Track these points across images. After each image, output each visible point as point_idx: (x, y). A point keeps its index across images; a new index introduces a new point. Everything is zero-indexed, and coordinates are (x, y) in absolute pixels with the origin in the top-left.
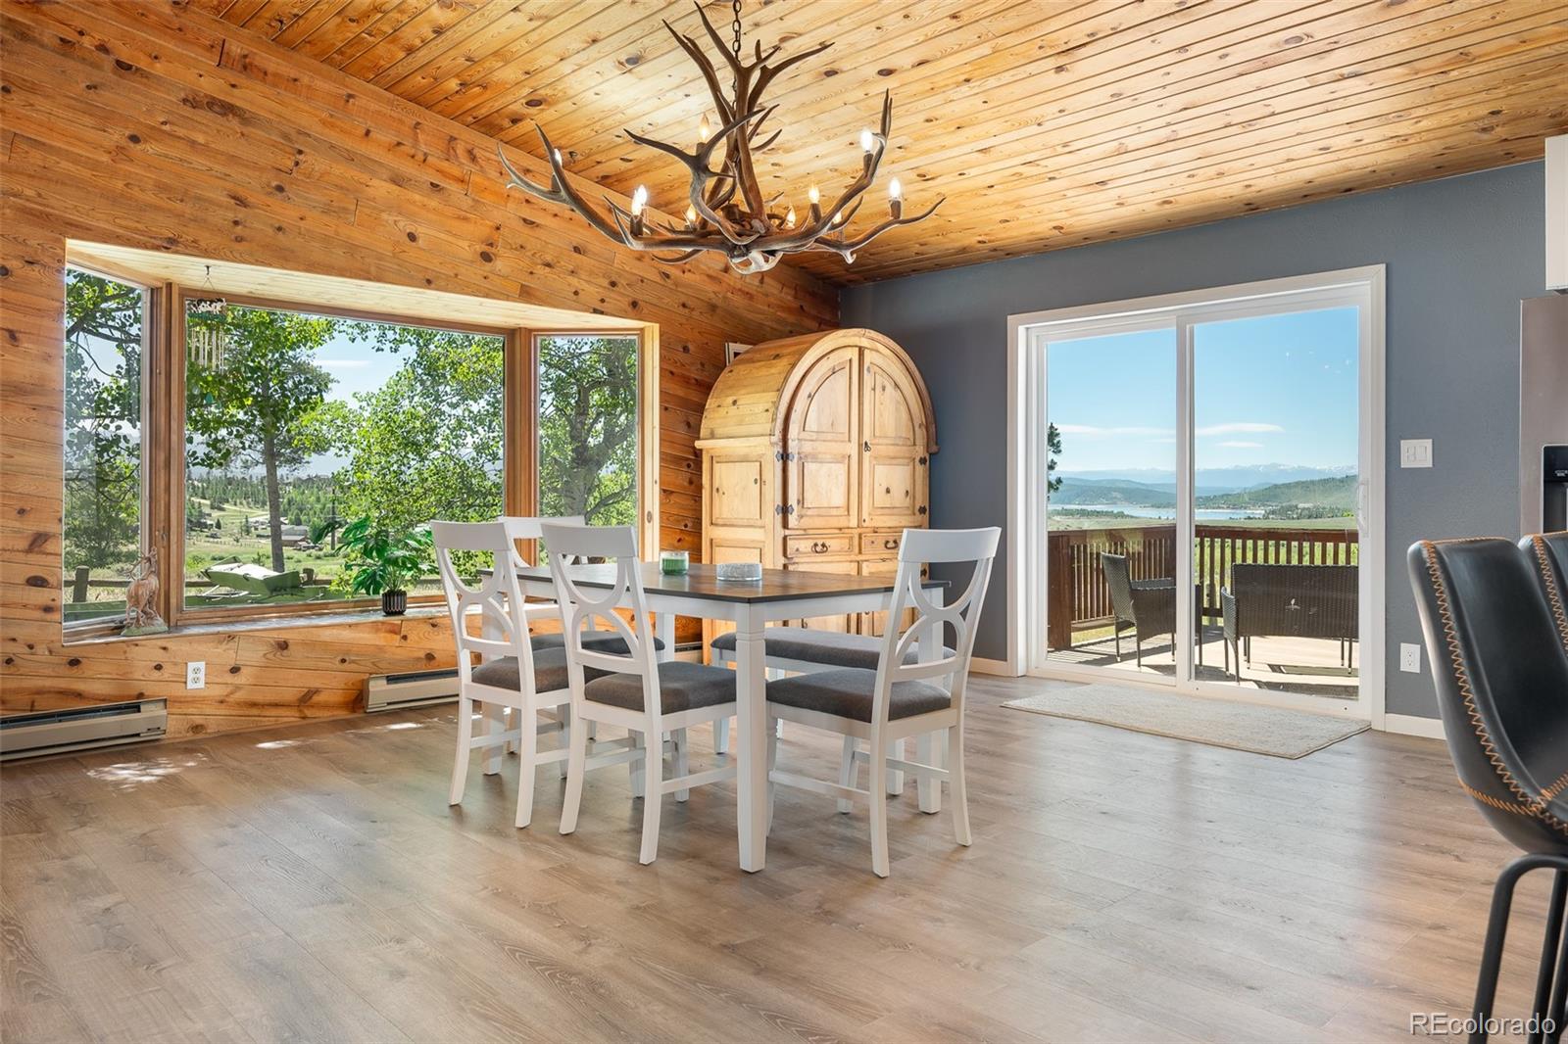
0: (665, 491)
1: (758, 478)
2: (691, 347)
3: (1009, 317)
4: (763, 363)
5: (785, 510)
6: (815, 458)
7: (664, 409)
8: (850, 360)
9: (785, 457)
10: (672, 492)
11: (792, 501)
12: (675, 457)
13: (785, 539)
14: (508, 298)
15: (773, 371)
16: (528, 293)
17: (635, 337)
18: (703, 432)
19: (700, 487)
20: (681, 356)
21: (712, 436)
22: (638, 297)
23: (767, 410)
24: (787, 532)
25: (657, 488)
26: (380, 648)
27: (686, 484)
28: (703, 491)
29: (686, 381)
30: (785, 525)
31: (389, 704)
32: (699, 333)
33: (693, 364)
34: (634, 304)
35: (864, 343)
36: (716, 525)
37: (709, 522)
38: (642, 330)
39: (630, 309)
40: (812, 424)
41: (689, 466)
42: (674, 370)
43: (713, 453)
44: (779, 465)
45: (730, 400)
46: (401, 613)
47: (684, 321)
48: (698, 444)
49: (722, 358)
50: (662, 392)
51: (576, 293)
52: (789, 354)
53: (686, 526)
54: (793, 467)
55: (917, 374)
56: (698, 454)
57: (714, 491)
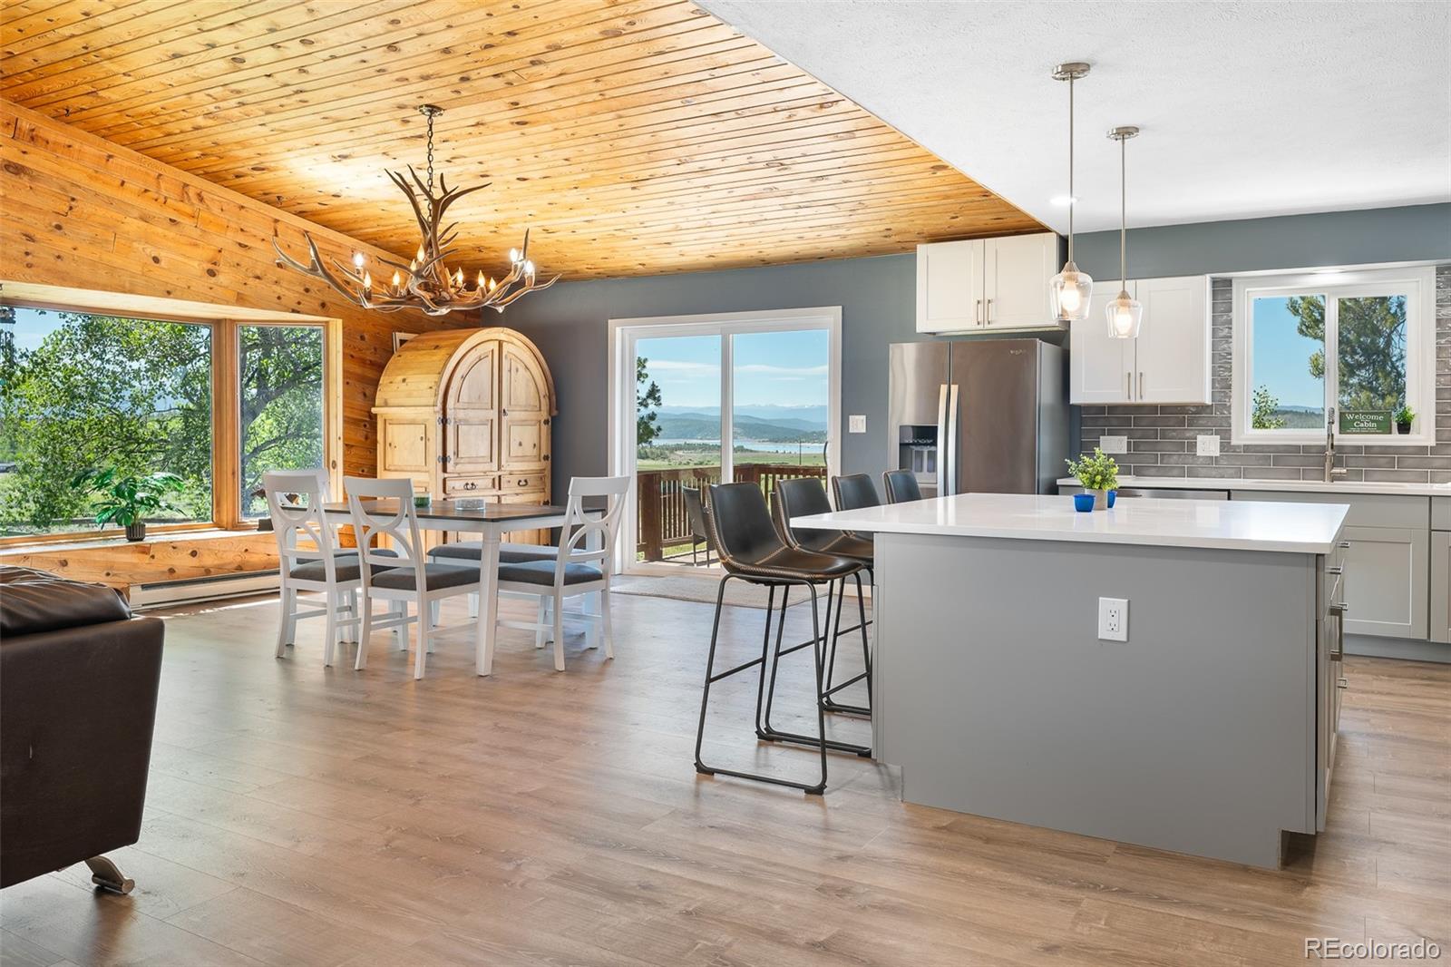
0: (346, 445)
1: (424, 436)
2: (366, 336)
3: (610, 321)
4: (424, 352)
5: (445, 459)
6: (467, 422)
7: (346, 383)
8: (492, 351)
9: (444, 421)
10: (352, 446)
11: (450, 453)
12: (353, 419)
13: (444, 480)
14: (228, 303)
15: (435, 358)
16: (242, 298)
17: (321, 327)
18: (378, 402)
19: (375, 442)
20: (358, 343)
21: (386, 405)
22: (326, 299)
23: (431, 388)
24: (446, 475)
25: (341, 443)
26: (135, 565)
27: (363, 440)
28: (378, 445)
29: (363, 362)
30: (445, 470)
31: (143, 605)
32: (373, 325)
33: (368, 349)
34: (323, 305)
35: (502, 337)
36: (389, 470)
37: (383, 468)
38: (327, 322)
39: (319, 309)
40: (464, 398)
41: (365, 426)
42: (354, 354)
43: (385, 417)
44: (440, 427)
45: (400, 378)
46: (141, 540)
47: (360, 317)
48: (374, 410)
49: (390, 343)
50: (345, 371)
51: (279, 298)
52: (446, 346)
53: (363, 471)
54: (450, 428)
55: (542, 359)
56: (373, 418)
57: (387, 445)
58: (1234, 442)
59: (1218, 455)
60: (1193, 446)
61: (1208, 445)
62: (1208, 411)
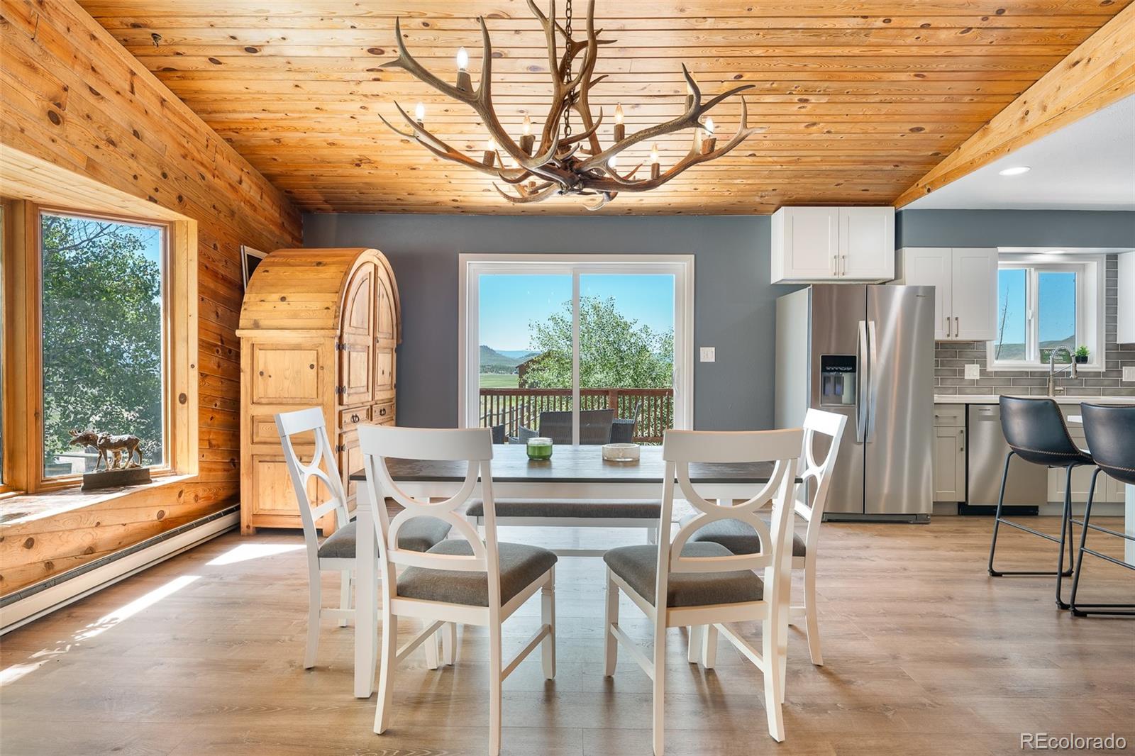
0: (202, 374)
1: (315, 363)
2: (218, 246)
3: (460, 255)
4: (307, 268)
5: (340, 390)
7: (201, 299)
8: (370, 273)
9: (341, 347)
10: (207, 375)
11: (345, 383)
12: (208, 343)
13: (340, 413)
14: (75, 169)
15: (323, 275)
16: (94, 168)
18: (242, 323)
19: (237, 370)
20: (211, 252)
21: (256, 326)
22: (185, 193)
23: (328, 308)
24: (341, 408)
25: (194, 374)
27: (216, 367)
28: (242, 375)
29: (215, 275)
30: (341, 403)
32: (224, 233)
33: (220, 261)
34: (180, 198)
35: (375, 259)
36: (258, 404)
37: (249, 401)
38: (172, 223)
39: (177, 201)
40: (354, 323)
41: (218, 351)
42: (208, 265)
43: (254, 341)
44: (337, 352)
45: (276, 297)
47: (214, 221)
48: (238, 333)
50: (201, 285)
51: (135, 177)
52: (333, 263)
53: (216, 405)
54: (345, 353)
56: (237, 342)
57: (257, 374)
58: (989, 369)
59: (978, 378)
60: (962, 372)
61: (972, 372)
62: (972, 347)
